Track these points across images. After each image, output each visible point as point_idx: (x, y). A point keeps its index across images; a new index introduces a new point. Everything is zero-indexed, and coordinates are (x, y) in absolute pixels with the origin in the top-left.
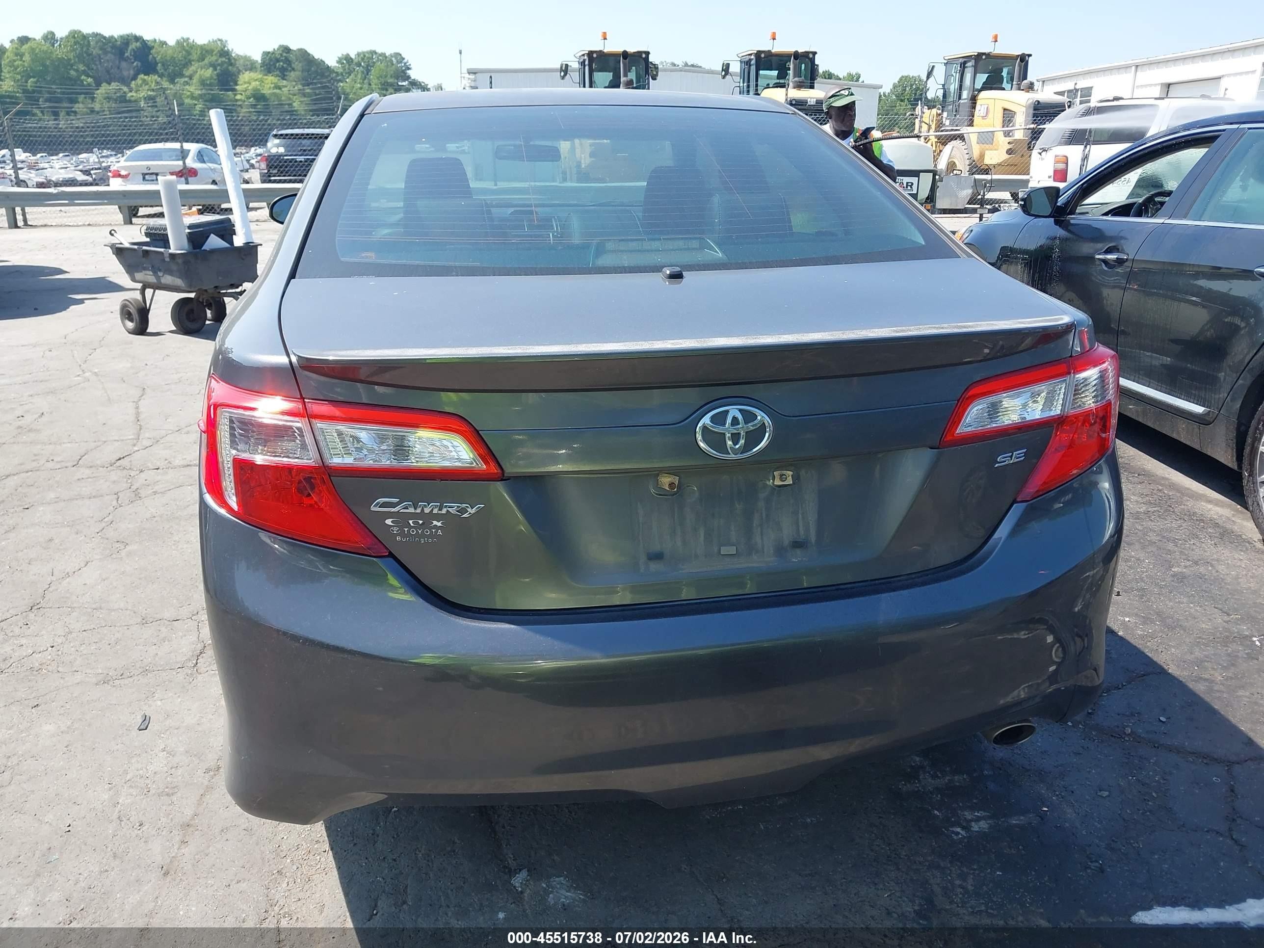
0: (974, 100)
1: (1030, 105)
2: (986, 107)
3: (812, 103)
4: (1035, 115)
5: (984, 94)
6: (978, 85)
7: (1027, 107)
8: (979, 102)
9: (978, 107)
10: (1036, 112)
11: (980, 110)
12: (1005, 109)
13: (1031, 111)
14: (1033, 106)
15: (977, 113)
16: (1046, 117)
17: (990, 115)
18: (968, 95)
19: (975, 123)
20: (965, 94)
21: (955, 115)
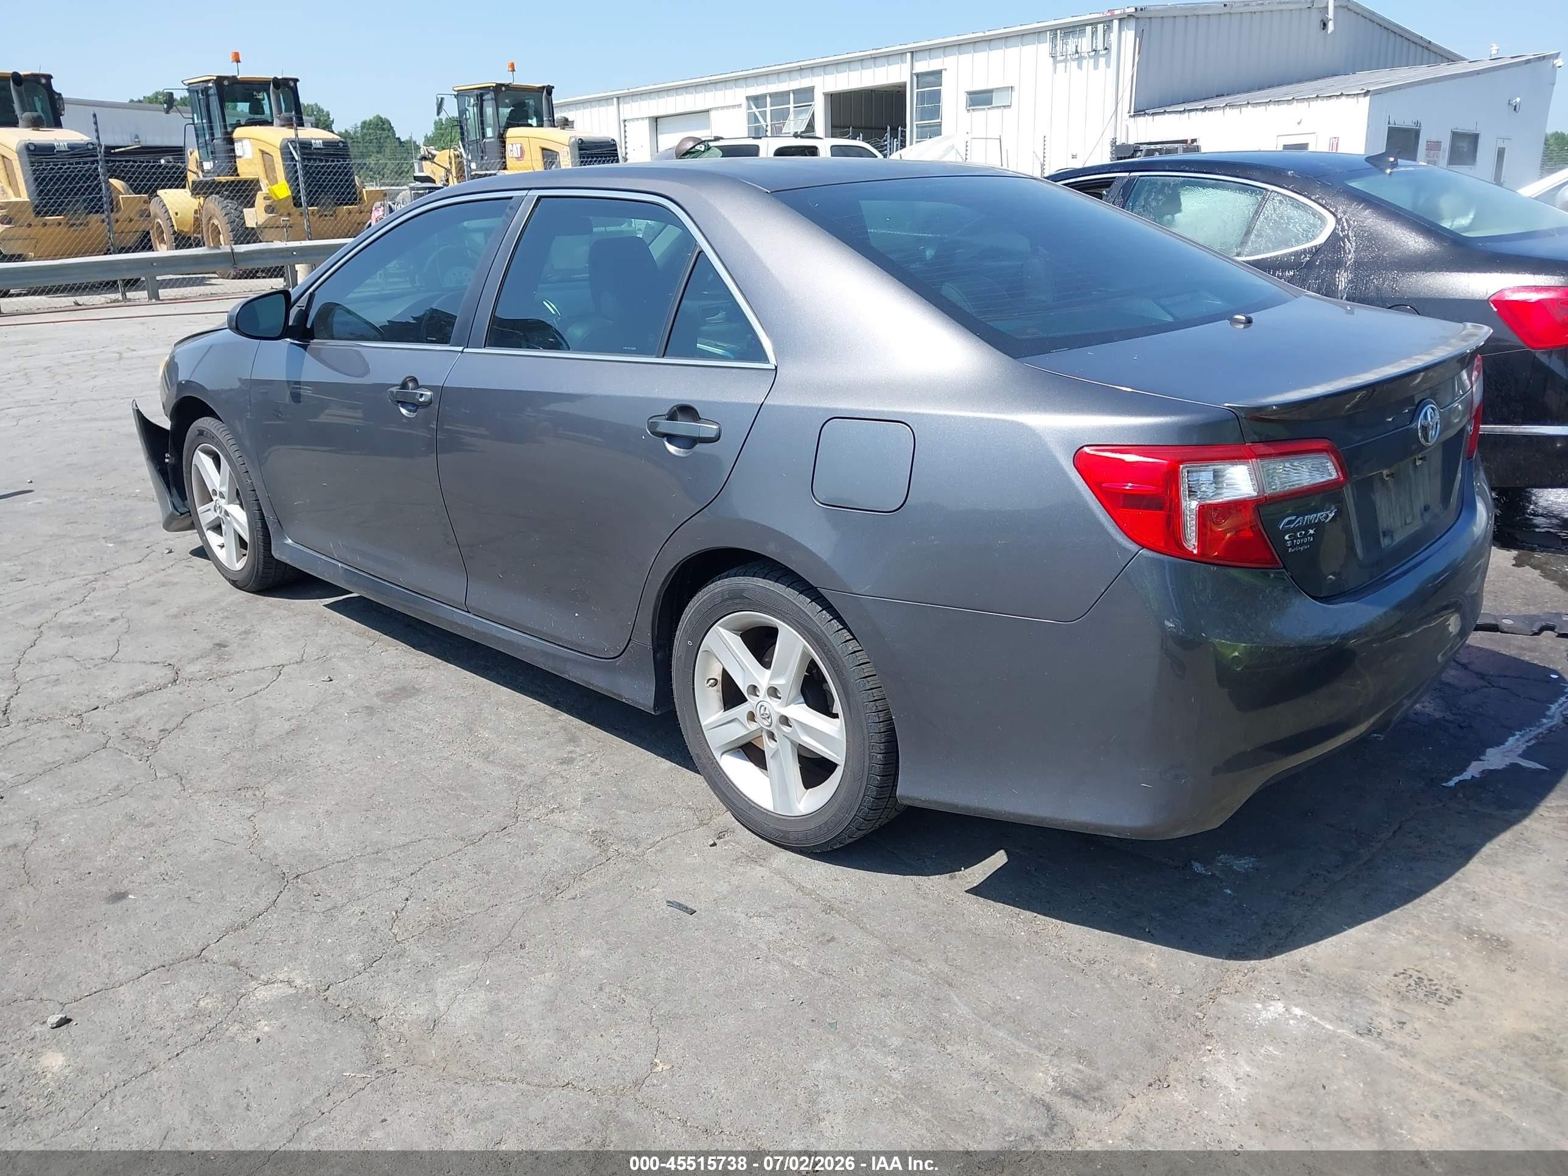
0: (502, 139)
1: (573, 144)
2: (519, 146)
3: (318, 146)
4: (581, 156)
5: (512, 132)
6: (503, 121)
7: (571, 146)
8: (508, 141)
9: (508, 147)
10: (583, 152)
11: (512, 150)
12: (543, 149)
13: (577, 152)
14: (577, 145)
15: (508, 154)
16: (597, 157)
17: (527, 156)
18: (494, 132)
19: (508, 167)
20: (489, 132)
21: (482, 157)
